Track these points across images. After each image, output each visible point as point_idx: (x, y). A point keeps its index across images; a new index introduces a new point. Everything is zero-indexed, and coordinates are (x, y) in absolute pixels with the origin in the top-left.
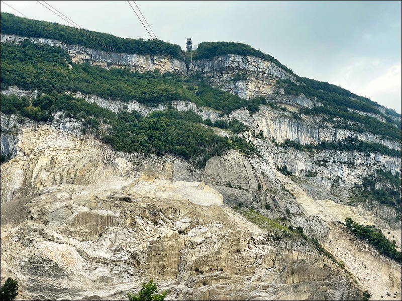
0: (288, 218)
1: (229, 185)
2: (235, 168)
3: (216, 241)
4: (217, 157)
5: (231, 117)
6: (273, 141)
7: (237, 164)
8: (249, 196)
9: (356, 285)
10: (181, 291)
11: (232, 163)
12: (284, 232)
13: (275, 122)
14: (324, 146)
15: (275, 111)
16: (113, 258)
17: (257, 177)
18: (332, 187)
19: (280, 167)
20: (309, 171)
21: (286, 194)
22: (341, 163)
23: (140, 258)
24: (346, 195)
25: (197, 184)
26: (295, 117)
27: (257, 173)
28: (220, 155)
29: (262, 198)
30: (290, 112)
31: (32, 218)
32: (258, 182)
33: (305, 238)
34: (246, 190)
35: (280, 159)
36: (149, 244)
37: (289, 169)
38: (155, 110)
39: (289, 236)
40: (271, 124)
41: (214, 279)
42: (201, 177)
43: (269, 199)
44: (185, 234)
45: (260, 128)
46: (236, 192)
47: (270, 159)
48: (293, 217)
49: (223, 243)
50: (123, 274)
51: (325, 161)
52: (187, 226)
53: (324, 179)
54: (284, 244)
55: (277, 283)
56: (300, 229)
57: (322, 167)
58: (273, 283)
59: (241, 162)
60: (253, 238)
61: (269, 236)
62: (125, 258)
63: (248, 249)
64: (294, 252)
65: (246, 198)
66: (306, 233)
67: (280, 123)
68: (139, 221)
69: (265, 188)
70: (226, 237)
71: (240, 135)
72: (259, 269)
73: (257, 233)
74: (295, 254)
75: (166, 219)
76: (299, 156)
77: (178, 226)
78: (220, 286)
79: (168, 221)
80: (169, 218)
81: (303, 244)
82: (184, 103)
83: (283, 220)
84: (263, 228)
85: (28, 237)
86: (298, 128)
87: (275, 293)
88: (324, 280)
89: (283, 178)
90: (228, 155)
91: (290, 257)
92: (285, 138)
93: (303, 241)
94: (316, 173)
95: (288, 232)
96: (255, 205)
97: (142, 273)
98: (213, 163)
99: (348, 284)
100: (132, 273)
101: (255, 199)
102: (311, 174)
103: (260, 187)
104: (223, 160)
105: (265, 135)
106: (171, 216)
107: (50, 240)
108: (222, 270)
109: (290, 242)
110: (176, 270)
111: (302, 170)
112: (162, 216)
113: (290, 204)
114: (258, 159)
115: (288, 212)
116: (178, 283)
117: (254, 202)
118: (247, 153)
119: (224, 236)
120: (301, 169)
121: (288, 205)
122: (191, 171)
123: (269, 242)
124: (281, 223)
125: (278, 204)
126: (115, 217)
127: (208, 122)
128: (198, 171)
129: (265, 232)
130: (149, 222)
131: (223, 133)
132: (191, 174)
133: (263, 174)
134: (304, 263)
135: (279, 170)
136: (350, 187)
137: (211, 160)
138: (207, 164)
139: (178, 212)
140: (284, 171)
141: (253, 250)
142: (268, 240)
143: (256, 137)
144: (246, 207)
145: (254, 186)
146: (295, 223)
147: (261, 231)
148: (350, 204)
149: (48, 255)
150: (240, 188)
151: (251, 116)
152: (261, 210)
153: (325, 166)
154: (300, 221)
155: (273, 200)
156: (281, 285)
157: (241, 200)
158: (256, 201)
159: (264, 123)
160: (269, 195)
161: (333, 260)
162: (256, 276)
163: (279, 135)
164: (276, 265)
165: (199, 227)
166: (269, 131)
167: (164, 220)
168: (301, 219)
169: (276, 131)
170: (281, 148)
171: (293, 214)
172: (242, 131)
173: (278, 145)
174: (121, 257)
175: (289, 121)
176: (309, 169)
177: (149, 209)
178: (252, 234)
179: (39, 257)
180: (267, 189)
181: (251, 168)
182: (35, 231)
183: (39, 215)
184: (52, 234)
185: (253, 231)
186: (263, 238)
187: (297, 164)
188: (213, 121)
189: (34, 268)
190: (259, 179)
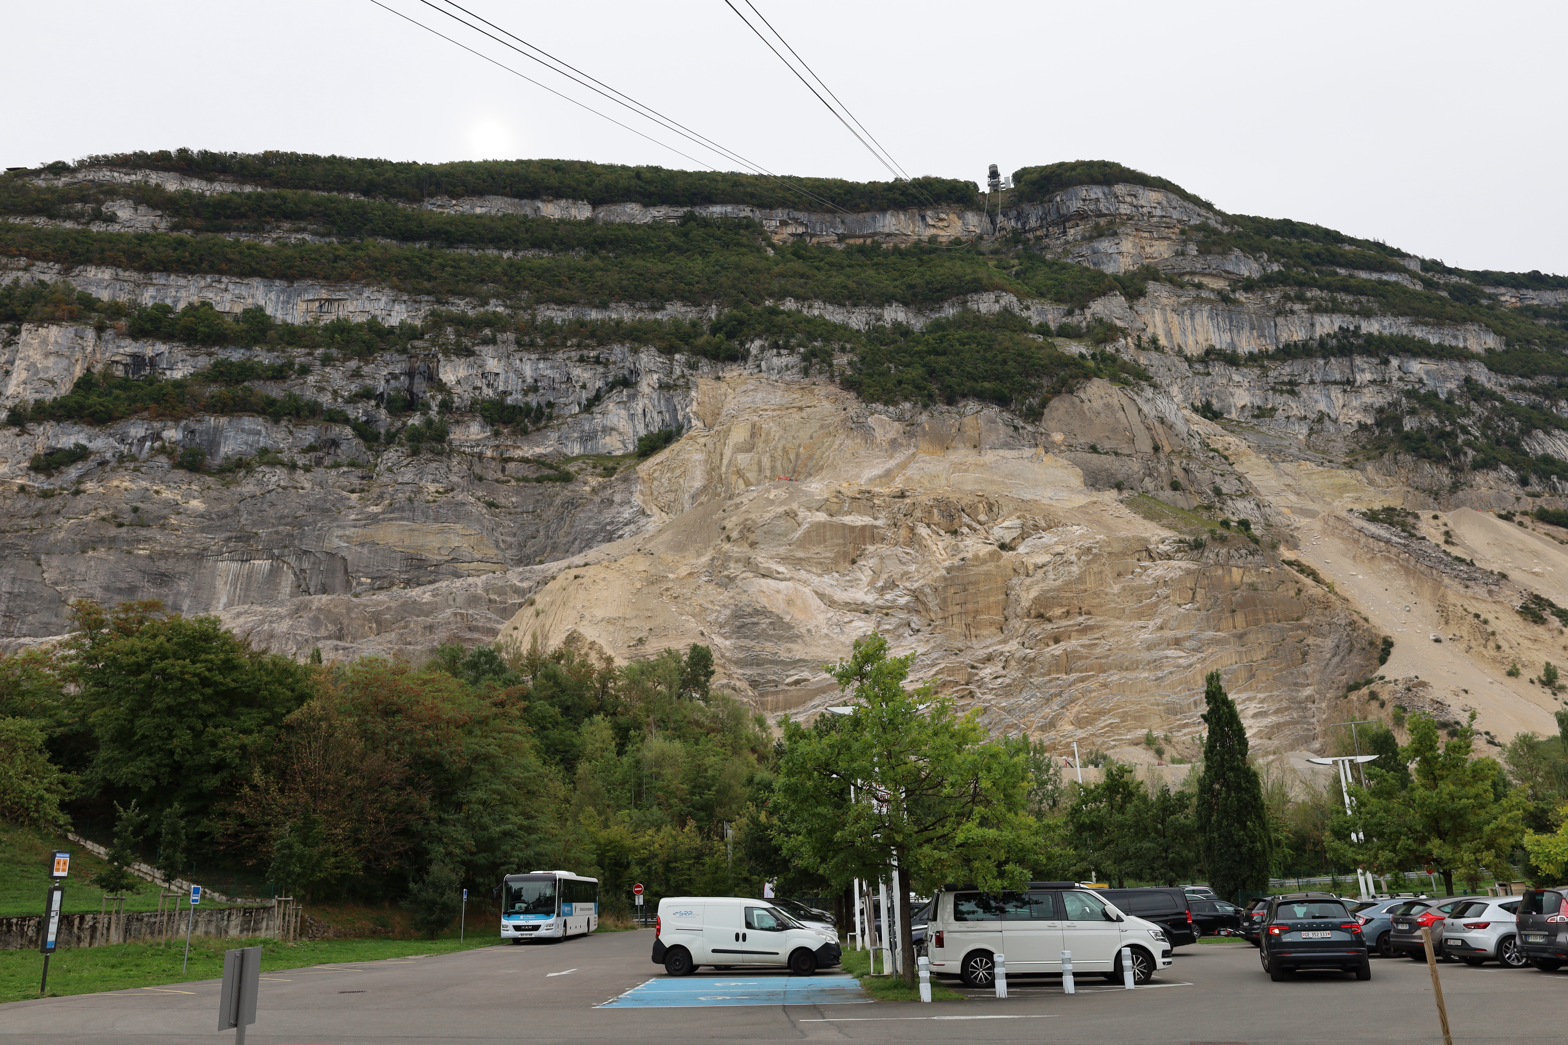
0: (1218, 505)
1: (1094, 449)
2: (1102, 415)
3: (1073, 558)
4: (1067, 397)
5: (1088, 313)
6: (1180, 352)
7: (1107, 406)
8: (1136, 466)
9: (1366, 625)
10: (1013, 655)
11: (1097, 404)
12: (1212, 532)
13: (1181, 314)
14: (1288, 352)
15: (1180, 292)
16: (880, 602)
17: (1149, 429)
18: (1310, 435)
19: (1198, 404)
20: (1259, 408)
21: (1213, 458)
22: (1326, 383)
23: (930, 598)
24: (1339, 448)
25: (1028, 452)
26: (1224, 298)
27: (1149, 421)
28: (1071, 392)
29: (1162, 469)
30: (1212, 290)
31: (728, 538)
32: (1153, 439)
33: (1256, 541)
34: (1129, 456)
35: (1196, 388)
36: (944, 572)
37: (1216, 405)
38: (937, 315)
39: (1223, 540)
40: (1174, 319)
41: (1075, 631)
42: (1035, 439)
43: (1176, 470)
44: (1012, 549)
45: (1150, 330)
46: (1107, 461)
47: (1175, 390)
48: (1229, 502)
49: (1088, 563)
50: (901, 630)
51: (1291, 383)
52: (1015, 535)
53: (1292, 419)
54: (1212, 556)
55: (1201, 630)
56: (1244, 524)
57: (1286, 395)
58: (1193, 631)
59: (1115, 402)
60: (1147, 550)
61: (1181, 541)
62: (903, 601)
63: (1139, 570)
64: (1234, 569)
65: (1130, 472)
66: (1257, 530)
67: (1192, 316)
68: (923, 531)
69: (1167, 449)
70: (1095, 551)
71: (1109, 349)
72: (1163, 607)
73: (1156, 538)
74: (1236, 574)
75: (974, 525)
76: (1236, 378)
77: (997, 536)
78: (1088, 642)
79: (978, 527)
80: (979, 522)
81: (1252, 553)
82: (992, 296)
83: (1208, 508)
84: (1170, 527)
85: (726, 573)
86: (1231, 321)
87: (1197, 650)
88: (1298, 619)
89: (1202, 426)
90: (1088, 389)
91: (1227, 579)
92: (1205, 345)
93: (1253, 546)
94: (1274, 409)
95: (1221, 531)
96: (1148, 483)
97: (936, 626)
98: (1058, 407)
99: (1350, 624)
100: (917, 628)
101: (1148, 472)
102: (1262, 413)
103: (1156, 449)
104: (1077, 400)
105: (1163, 341)
106: (982, 517)
107: (764, 576)
108: (1088, 613)
109: (1224, 551)
110: (1000, 618)
111: (1244, 406)
112: (966, 519)
113: (1222, 475)
114: (1149, 392)
115: (1218, 492)
116: (1004, 642)
117: (1147, 479)
118: (1126, 383)
119: (1089, 549)
120: (1243, 403)
121: (1218, 480)
122: (1016, 428)
123: (1180, 555)
124: (1205, 515)
125: (1196, 477)
126: (876, 527)
127: (1043, 330)
128: (1030, 428)
129: (1172, 535)
130: (942, 532)
131: (1074, 348)
132: (1015, 435)
133: (1162, 421)
134: (1256, 589)
135: (1195, 410)
136: (1348, 431)
137: (1055, 403)
138: (1046, 411)
139: (995, 509)
140: (1208, 412)
141: (1150, 571)
142: (1179, 550)
143: (1144, 349)
144: (1132, 489)
145: (1146, 447)
146: (1233, 513)
147: (1165, 534)
148: (1350, 466)
149: (764, 601)
150: (1116, 454)
151: (1131, 308)
152: (1161, 493)
153: (1292, 393)
154: (1243, 509)
155: (1186, 471)
156: (1211, 634)
157: (1120, 477)
158: (1150, 475)
159: (1158, 318)
160: (1177, 462)
161: (1316, 581)
162: (1159, 621)
163: (1191, 341)
164: (1198, 597)
165: (1039, 536)
166: (1169, 334)
167: (969, 527)
168: (1246, 503)
169: (1184, 332)
170: (1197, 366)
171: (1230, 497)
172: (1114, 340)
173: (1188, 360)
174: (895, 600)
175: (1212, 309)
176: (1258, 402)
177: (938, 507)
178: (1147, 540)
179: (748, 606)
180: (1173, 451)
181: (1136, 412)
182: (737, 561)
183: (741, 532)
184: (766, 565)
185: (1148, 535)
186: (1168, 547)
187: (1232, 395)
188: (1053, 326)
189: (742, 626)
190: (1154, 432)
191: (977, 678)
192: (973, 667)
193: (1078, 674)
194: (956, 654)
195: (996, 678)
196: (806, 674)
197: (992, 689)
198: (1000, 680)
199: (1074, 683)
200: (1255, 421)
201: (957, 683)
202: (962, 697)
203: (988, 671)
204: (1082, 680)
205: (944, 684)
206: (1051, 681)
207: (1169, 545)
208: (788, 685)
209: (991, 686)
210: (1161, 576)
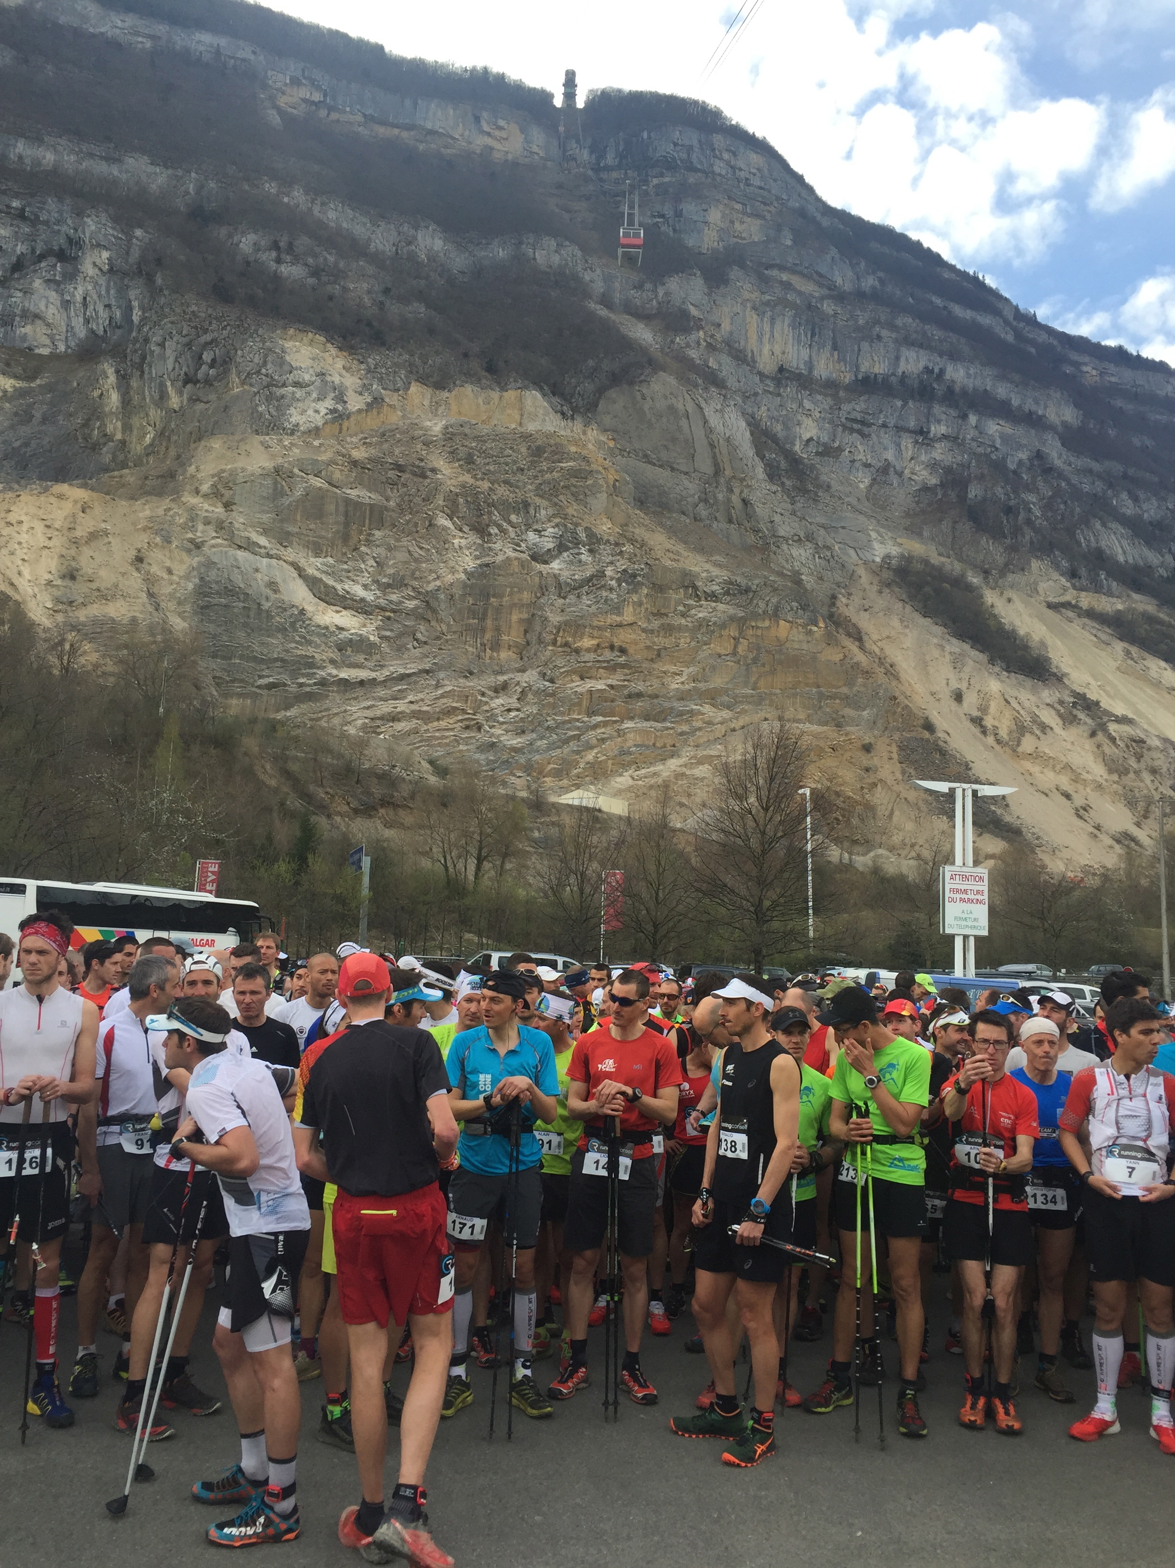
0: (773, 548)
1: (648, 458)
2: (665, 420)
4: (626, 388)
5: (661, 291)
6: (753, 361)
7: (672, 409)
8: (691, 487)
9: (907, 703)
10: (530, 687)
11: (660, 404)
12: (765, 577)
13: (761, 314)
14: (867, 385)
15: (764, 288)
16: (382, 602)
17: (712, 446)
18: (871, 486)
19: (763, 427)
20: (825, 445)
21: (774, 493)
22: (900, 429)
23: (443, 606)
24: (899, 505)
26: (811, 306)
27: (714, 437)
28: (633, 384)
29: (720, 496)
30: (800, 293)
31: (197, 492)
32: (714, 457)
34: (686, 473)
35: (763, 408)
36: (463, 576)
37: (781, 432)
38: (483, 253)
39: (775, 588)
40: (752, 319)
41: (604, 668)
43: (735, 499)
44: (545, 562)
46: (662, 476)
48: (785, 547)
50: (404, 640)
51: (864, 423)
52: (551, 546)
53: (857, 464)
54: (762, 605)
55: (738, 686)
56: (797, 574)
57: (855, 435)
58: (729, 685)
59: (680, 406)
60: (695, 588)
61: (731, 583)
62: (411, 604)
63: (682, 608)
64: (782, 623)
65: (684, 493)
66: (809, 584)
67: (773, 320)
69: (728, 472)
71: (679, 341)
73: (704, 575)
74: (783, 629)
75: (505, 525)
76: (807, 404)
77: (530, 544)
78: (615, 683)
79: (510, 528)
80: (510, 523)
82: (553, 243)
83: (762, 549)
84: (719, 564)
85: (190, 535)
86: (813, 335)
87: (730, 707)
88: (838, 687)
90: (652, 384)
91: (772, 633)
92: (780, 360)
95: (774, 577)
96: (703, 511)
97: (447, 641)
98: (616, 400)
99: (890, 699)
100: (423, 639)
101: (703, 496)
102: (829, 451)
103: (717, 470)
104: (639, 397)
106: (515, 518)
107: (240, 547)
108: (621, 650)
110: (521, 641)
111: (811, 439)
112: (496, 516)
113: (782, 514)
114: (718, 401)
115: (774, 533)
116: (523, 670)
117: (701, 505)
118: (695, 385)
120: (808, 436)
121: (777, 519)
122: (564, 417)
123: (728, 598)
124: (757, 557)
125: (755, 511)
126: (386, 509)
127: (607, 300)
128: (580, 419)
129: (722, 574)
130: (466, 529)
131: (640, 332)
132: (562, 424)
133: (728, 440)
134: (800, 649)
136: (911, 488)
137: (612, 393)
138: (602, 402)
139: (531, 511)
141: (693, 612)
142: (727, 593)
143: (716, 349)
144: (684, 513)
145: (705, 466)
146: (787, 561)
147: (715, 571)
148: (908, 529)
149: (238, 579)
150: (673, 469)
151: (709, 295)
152: (714, 524)
153: (862, 433)
154: (797, 557)
155: (745, 502)
156: (746, 691)
157: (672, 496)
158: (706, 501)
160: (737, 491)
161: (862, 648)
162: (694, 670)
163: (766, 350)
164: (740, 649)
165: (576, 551)
166: (745, 337)
167: (499, 526)
168: (802, 551)
169: (760, 338)
170: (768, 382)
171: (786, 539)
172: (686, 330)
173: (761, 374)
174: (401, 602)
175: (795, 316)
176: (825, 438)
177: (464, 495)
178: (696, 576)
179: (217, 582)
180: (734, 477)
181: (701, 423)
182: (207, 522)
183: (214, 486)
184: (247, 534)
185: (696, 569)
186: (717, 587)
187: (799, 424)
188: (617, 297)
189: (207, 607)
190: (717, 450)
191: (485, 708)
192: (483, 694)
193: (600, 719)
194: (466, 677)
195: (509, 710)
196: (285, 678)
197: (503, 723)
198: (513, 714)
199: (595, 727)
200: (818, 459)
201: (464, 711)
202: (467, 727)
203: (499, 701)
204: (605, 724)
205: (450, 712)
206: (569, 722)
207: (718, 584)
208: (259, 687)
209: (501, 719)
210: (704, 619)
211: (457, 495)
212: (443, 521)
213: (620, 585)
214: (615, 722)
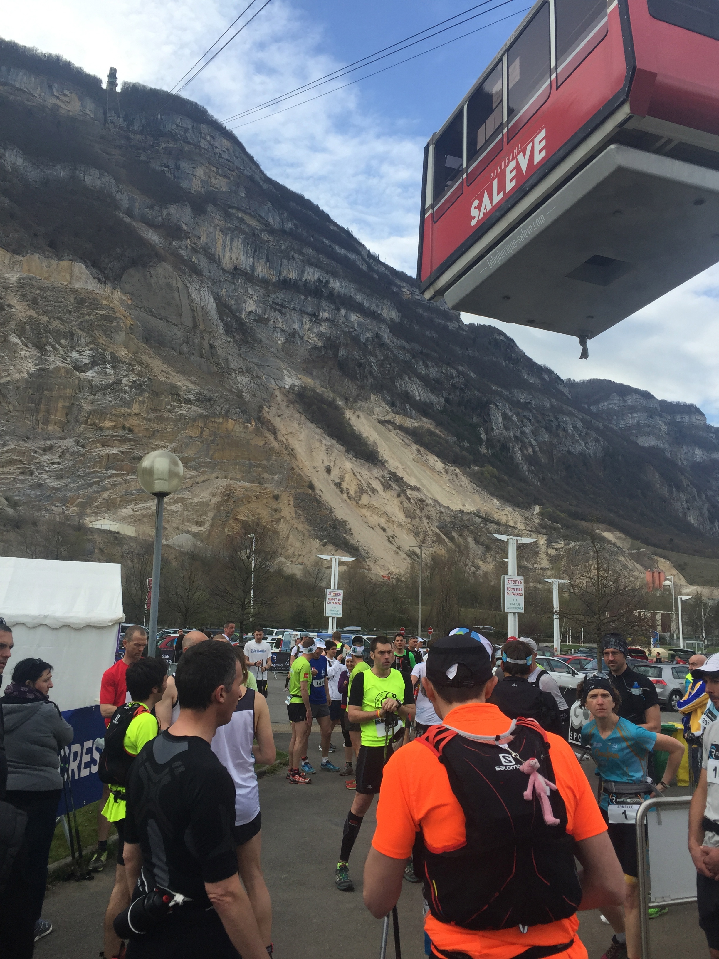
0: (227, 375)
1: (152, 313)
2: (164, 290)
3: (127, 388)
4: (141, 270)
5: (165, 212)
6: (219, 262)
7: (169, 285)
8: (178, 334)
9: (300, 472)
10: (68, 449)
11: (162, 282)
12: (222, 392)
13: (225, 235)
14: (285, 284)
15: (228, 219)
17: (193, 310)
18: (285, 343)
19: (223, 301)
20: (259, 316)
21: (229, 342)
22: (303, 312)
23: (11, 393)
24: (300, 356)
26: (255, 234)
27: (194, 305)
28: (145, 267)
29: (196, 341)
30: (249, 226)
32: (194, 317)
34: (176, 325)
35: (224, 290)
36: (26, 376)
37: (234, 306)
39: (227, 399)
40: (220, 236)
41: (117, 440)
43: (205, 344)
44: (83, 371)
45: (203, 240)
46: (160, 324)
48: (234, 375)
49: (137, 394)
51: (283, 306)
52: (87, 361)
53: (278, 329)
54: (219, 409)
55: (201, 456)
56: (241, 392)
57: (277, 312)
58: (197, 455)
59: (174, 284)
60: (178, 395)
61: (200, 394)
63: (169, 407)
64: (230, 420)
65: (174, 337)
66: (247, 398)
67: (232, 239)
69: (202, 327)
70: (143, 387)
71: (175, 244)
72: (180, 436)
73: (184, 388)
74: (231, 424)
75: (57, 346)
76: (250, 291)
77: (73, 359)
78: (124, 450)
79: (60, 348)
80: (60, 344)
82: (97, 173)
83: (220, 375)
84: (194, 382)
86: (255, 251)
87: (196, 469)
90: (157, 269)
91: (224, 426)
92: (235, 263)
93: (245, 408)
95: (227, 393)
96: (185, 348)
97: (12, 416)
98: (133, 276)
99: (291, 470)
101: (186, 340)
102: (261, 320)
103: (195, 326)
104: (148, 274)
106: (64, 342)
108: (129, 430)
109: (226, 407)
110: (63, 419)
111: (251, 312)
112: (51, 339)
113: (233, 356)
114: (197, 284)
115: (228, 366)
116: (64, 438)
117: (184, 345)
118: (184, 272)
119: (139, 385)
120: (250, 310)
121: (230, 358)
122: (99, 281)
123: (199, 404)
124: (217, 380)
125: (217, 352)
127: (130, 213)
128: (109, 284)
129: (195, 388)
130: (30, 345)
131: (150, 235)
133: (202, 308)
136: (307, 347)
137: (132, 271)
138: (125, 275)
141: (176, 410)
142: (198, 400)
143: (197, 252)
144: (173, 349)
145: (188, 322)
146: (235, 383)
147: (191, 386)
150: (168, 322)
151: (194, 219)
152: (192, 358)
153: (281, 312)
155: (211, 346)
157: (167, 338)
158: (187, 343)
160: (206, 339)
161: (276, 438)
162: (175, 445)
163: (227, 255)
164: (204, 434)
165: (104, 366)
167: (53, 346)
168: (244, 378)
169: (224, 249)
170: (227, 275)
171: (235, 370)
172: (179, 238)
173: (224, 270)
175: (245, 238)
176: (260, 312)
177: (30, 324)
178: (179, 388)
180: (205, 330)
181: (186, 296)
185: (180, 384)
186: (192, 396)
187: (245, 302)
188: (137, 212)
190: (195, 313)
191: (36, 461)
192: (35, 452)
193: (114, 472)
194: (24, 440)
195: (53, 463)
197: (48, 471)
198: (55, 466)
199: (111, 476)
200: (255, 324)
201: (21, 462)
202: (23, 473)
203: (47, 457)
204: (116, 475)
205: (11, 462)
206: (93, 473)
207: (192, 394)
209: (47, 469)
210: (183, 414)
211: (25, 323)
212: (14, 339)
213: (131, 390)
214: (123, 474)
